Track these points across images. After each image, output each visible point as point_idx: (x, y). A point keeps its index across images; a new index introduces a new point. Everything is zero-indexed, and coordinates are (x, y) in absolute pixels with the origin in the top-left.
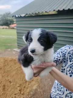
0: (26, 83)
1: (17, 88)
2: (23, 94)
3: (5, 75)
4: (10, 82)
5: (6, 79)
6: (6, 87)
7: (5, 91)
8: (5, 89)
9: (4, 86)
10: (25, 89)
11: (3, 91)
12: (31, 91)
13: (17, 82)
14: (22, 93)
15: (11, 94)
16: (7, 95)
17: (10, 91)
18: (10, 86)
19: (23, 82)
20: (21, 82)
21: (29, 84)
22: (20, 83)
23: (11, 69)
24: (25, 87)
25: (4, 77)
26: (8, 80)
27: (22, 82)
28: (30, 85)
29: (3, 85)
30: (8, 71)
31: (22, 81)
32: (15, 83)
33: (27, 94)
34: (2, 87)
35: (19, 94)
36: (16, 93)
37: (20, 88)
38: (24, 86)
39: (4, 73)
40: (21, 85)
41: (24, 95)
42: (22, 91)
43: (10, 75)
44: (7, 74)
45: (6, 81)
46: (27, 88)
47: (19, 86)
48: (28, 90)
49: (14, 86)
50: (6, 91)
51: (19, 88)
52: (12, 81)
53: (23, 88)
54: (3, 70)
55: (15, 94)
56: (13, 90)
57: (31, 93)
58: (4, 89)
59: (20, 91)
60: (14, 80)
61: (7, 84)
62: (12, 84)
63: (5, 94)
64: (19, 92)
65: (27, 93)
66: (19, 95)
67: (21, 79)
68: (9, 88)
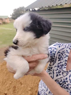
1: (27, 92)
4: (21, 84)
5: (16, 80)
6: (16, 89)
7: (15, 93)
8: (15, 91)
9: (15, 87)
11: (13, 93)
13: (28, 84)
18: (21, 88)
19: (35, 85)
20: (33, 85)
22: (31, 86)
26: (19, 81)
29: (13, 86)
31: (34, 83)
32: (26, 86)
34: (12, 88)
37: (31, 92)
38: (36, 90)
40: (32, 88)
45: (17, 82)
47: (30, 90)
49: (25, 89)
52: (23, 83)
53: (34, 93)
56: (23, 94)
60: (25, 82)
61: (18, 86)
62: (23, 86)
67: (32, 81)
68: (19, 90)
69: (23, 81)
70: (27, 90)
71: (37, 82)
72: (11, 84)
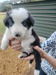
0: (22, 62)
1: (15, 67)
3: (4, 56)
4: (9, 62)
5: (5, 60)
6: (6, 66)
7: (5, 69)
8: (5, 68)
9: (5, 65)
10: (22, 68)
11: (3, 70)
12: (27, 69)
13: (15, 62)
14: (19, 71)
15: (10, 73)
16: (7, 73)
17: (10, 70)
18: (9, 66)
21: (25, 64)
22: (17, 63)
24: (21, 66)
25: (4, 58)
26: (8, 60)
27: (19, 62)
28: (26, 65)
29: (3, 65)
30: (7, 53)
32: (13, 63)
33: (24, 72)
34: (3, 66)
36: (14, 72)
37: (18, 67)
38: (21, 65)
39: (3, 55)
40: (18, 64)
41: (21, 73)
42: (20, 69)
43: (9, 56)
44: (6, 55)
46: (24, 67)
47: (17, 66)
48: (25, 69)
49: (12, 66)
50: (6, 70)
51: (16, 68)
54: (3, 52)
55: (14, 73)
56: (12, 69)
57: (27, 71)
59: (17, 69)
60: (12, 61)
61: (7, 64)
62: (11, 64)
63: (5, 72)
64: (17, 71)
66: (17, 73)
68: (8, 67)
70: (14, 66)
72: (1, 63)
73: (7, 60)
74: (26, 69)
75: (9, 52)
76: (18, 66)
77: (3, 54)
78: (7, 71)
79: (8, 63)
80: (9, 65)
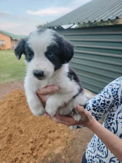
0: (45, 139)
1: (28, 144)
2: (35, 157)
3: (15, 119)
4: (21, 132)
5: (15, 126)
6: (13, 138)
7: (10, 143)
9: (11, 135)
10: (42, 150)
11: (6, 143)
12: (50, 155)
13: (31, 134)
14: (34, 154)
15: (16, 152)
16: (11, 151)
17: (18, 146)
19: (41, 136)
20: (37, 136)
21: (49, 143)
22: (35, 137)
23: (28, 112)
24: (41, 146)
25: (13, 121)
26: (19, 128)
27: (39, 136)
28: (50, 145)
29: (9, 133)
30: (21, 113)
31: (40, 134)
32: (27, 136)
33: (43, 158)
34: (7, 136)
35: (29, 155)
36: (25, 152)
37: (34, 146)
38: (41, 143)
39: (14, 116)
40: (36, 140)
41: (37, 159)
42: (36, 151)
43: (23, 121)
44: (19, 117)
45: (15, 129)
46: (45, 149)
47: (32, 142)
48: (46, 153)
49: (24, 140)
50: (10, 145)
51: (31, 145)
52: (23, 131)
53: (37, 147)
54: (15, 111)
55: (24, 154)
56: (21, 146)
57: (49, 159)
58: (9, 140)
59: (31, 150)
60: (26, 130)
61: (15, 134)
62: (22, 135)
63: (8, 148)
64: (30, 152)
65: (43, 156)
67: (38, 130)
68: (16, 140)
69: (24, 128)
70: (28, 142)
71: (46, 132)
72: (6, 130)
73: (17, 126)
74: (48, 153)
75: (25, 113)
76: (34, 144)
77: (14, 113)
78: (13, 147)
79: (19, 133)
80: (18, 138)
